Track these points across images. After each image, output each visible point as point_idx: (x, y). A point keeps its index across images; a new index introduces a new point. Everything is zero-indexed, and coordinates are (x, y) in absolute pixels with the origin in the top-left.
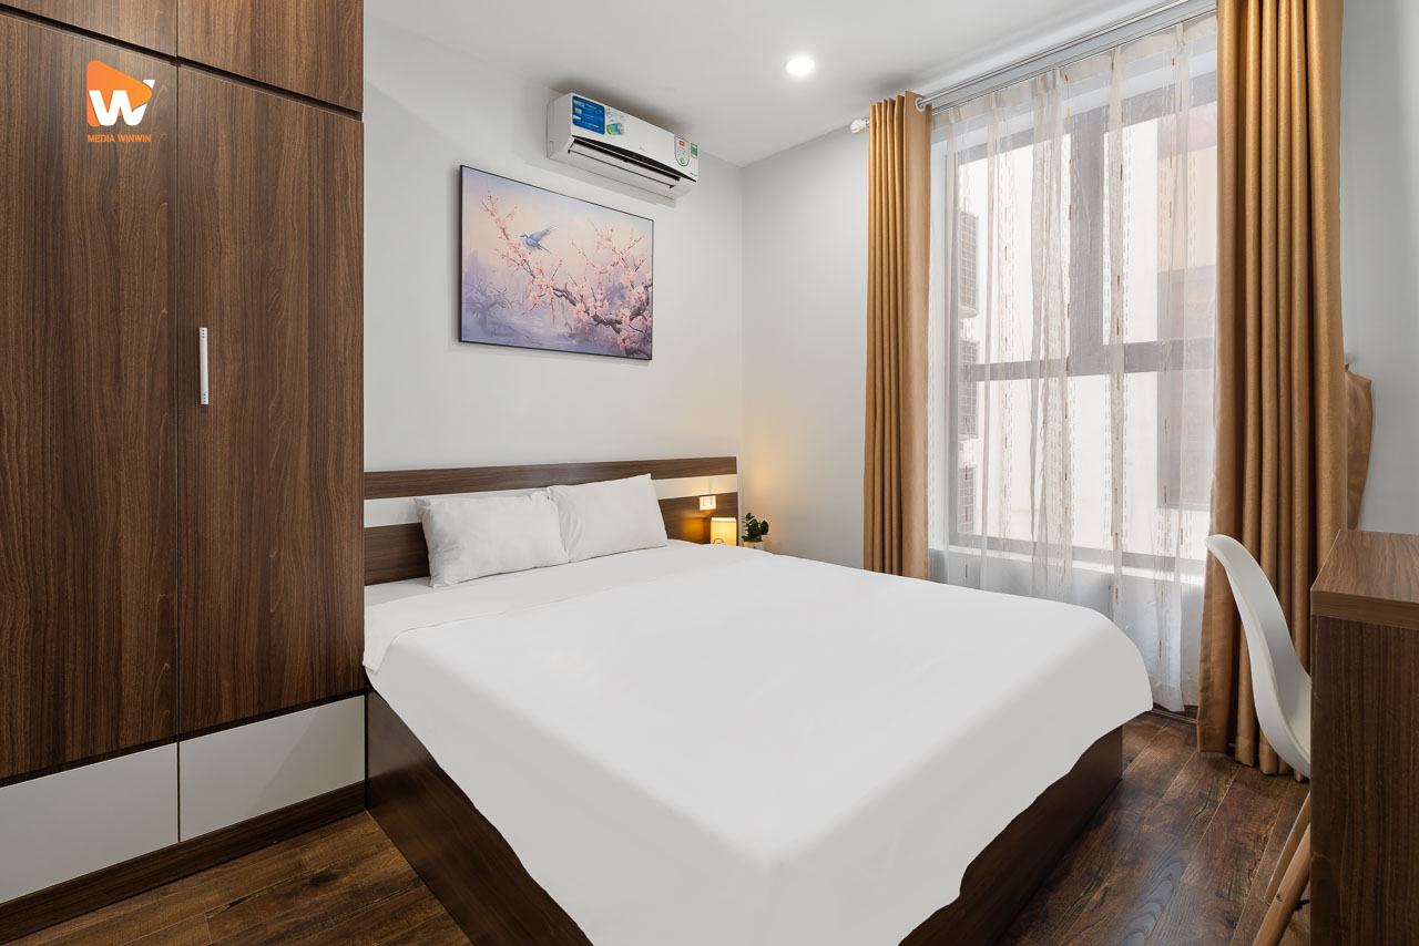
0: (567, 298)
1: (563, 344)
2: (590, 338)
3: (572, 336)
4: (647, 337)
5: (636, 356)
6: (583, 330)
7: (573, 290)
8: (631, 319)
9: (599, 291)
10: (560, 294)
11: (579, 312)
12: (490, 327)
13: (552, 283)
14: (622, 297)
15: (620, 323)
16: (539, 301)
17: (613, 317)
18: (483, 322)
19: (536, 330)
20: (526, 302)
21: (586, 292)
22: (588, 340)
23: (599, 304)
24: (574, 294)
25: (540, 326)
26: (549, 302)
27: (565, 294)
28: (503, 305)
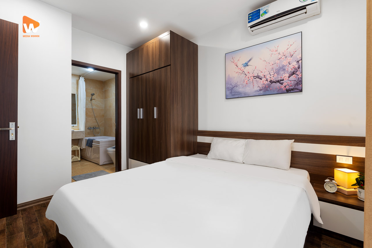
0: (258, 78)
1: (257, 93)
2: (268, 89)
3: (260, 90)
4: (300, 82)
5: (292, 91)
6: (265, 87)
7: (261, 75)
8: (289, 77)
9: (272, 71)
10: (256, 77)
11: (263, 81)
12: (233, 94)
13: (252, 75)
14: (284, 70)
15: (283, 80)
16: (248, 82)
17: (279, 79)
18: (231, 93)
19: (247, 91)
20: (244, 83)
21: (266, 73)
22: (267, 90)
23: (272, 76)
24: (261, 76)
25: (249, 90)
26: (252, 81)
27: (258, 77)
28: (237, 86)
